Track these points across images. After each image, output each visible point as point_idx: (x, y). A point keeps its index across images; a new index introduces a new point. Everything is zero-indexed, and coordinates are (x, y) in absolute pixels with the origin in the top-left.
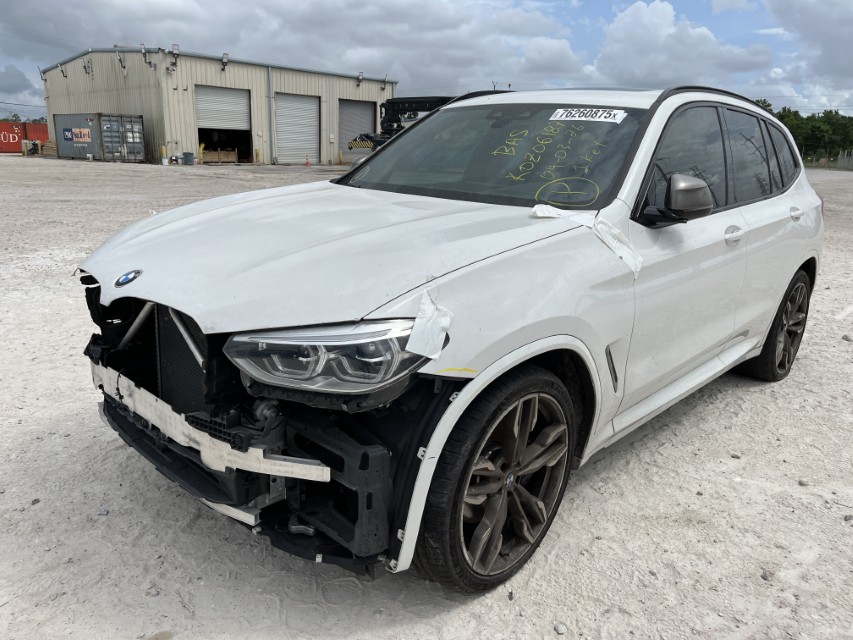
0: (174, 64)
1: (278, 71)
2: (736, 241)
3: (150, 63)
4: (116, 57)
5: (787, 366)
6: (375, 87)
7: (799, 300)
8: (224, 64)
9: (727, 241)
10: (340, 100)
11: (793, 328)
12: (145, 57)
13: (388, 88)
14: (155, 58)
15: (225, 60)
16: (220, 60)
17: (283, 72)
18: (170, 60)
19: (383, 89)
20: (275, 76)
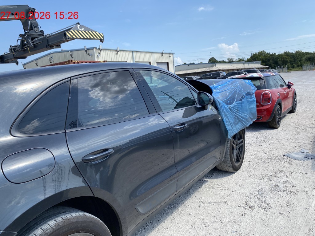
0: (100, 53)
1: (136, 52)
3: (88, 54)
4: (69, 54)
6: (167, 56)
8: (118, 52)
10: (157, 62)
12: (86, 52)
13: (172, 55)
15: (118, 50)
16: (116, 50)
17: (137, 52)
18: (98, 51)
19: (170, 56)
20: (134, 54)
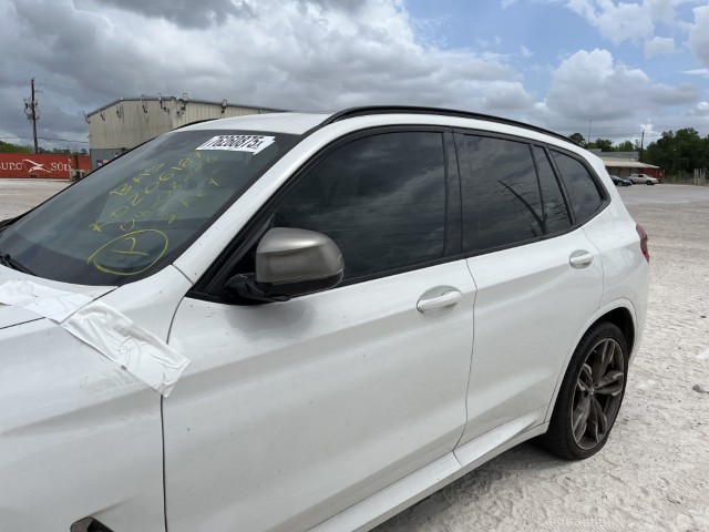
0: (183, 109)
2: (450, 306)
3: (165, 109)
4: (140, 104)
5: (599, 437)
7: (606, 358)
8: (224, 108)
9: (421, 310)
11: (605, 391)
12: (161, 103)
14: (168, 105)
15: (225, 105)
16: (221, 105)
18: (181, 105)
